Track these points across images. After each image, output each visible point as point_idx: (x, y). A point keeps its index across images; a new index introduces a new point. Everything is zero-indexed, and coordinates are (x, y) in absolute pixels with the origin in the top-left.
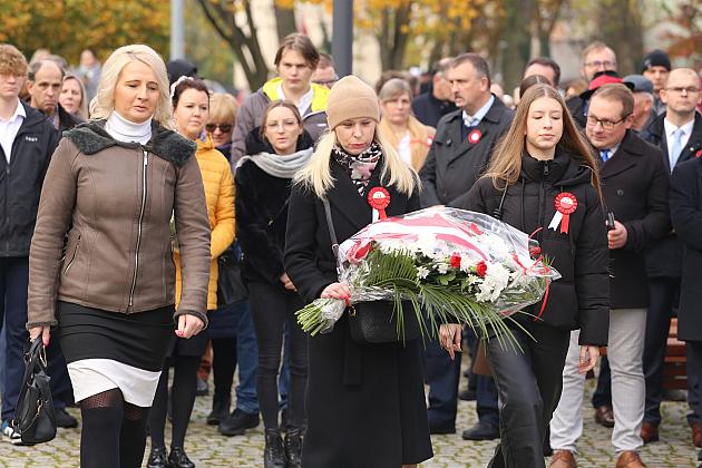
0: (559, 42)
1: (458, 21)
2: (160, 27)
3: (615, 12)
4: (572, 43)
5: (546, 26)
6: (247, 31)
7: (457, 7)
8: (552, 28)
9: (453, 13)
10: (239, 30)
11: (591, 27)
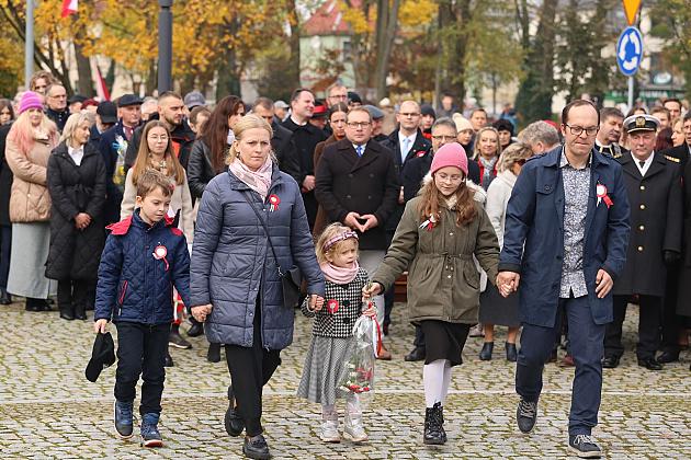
0: (244, 80)
1: (196, 67)
2: (9, 68)
3: (292, 63)
4: (252, 81)
5: (238, 69)
6: (61, 71)
7: (197, 59)
8: (242, 70)
9: (194, 62)
10: (56, 70)
11: (262, 72)
